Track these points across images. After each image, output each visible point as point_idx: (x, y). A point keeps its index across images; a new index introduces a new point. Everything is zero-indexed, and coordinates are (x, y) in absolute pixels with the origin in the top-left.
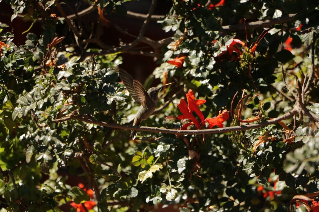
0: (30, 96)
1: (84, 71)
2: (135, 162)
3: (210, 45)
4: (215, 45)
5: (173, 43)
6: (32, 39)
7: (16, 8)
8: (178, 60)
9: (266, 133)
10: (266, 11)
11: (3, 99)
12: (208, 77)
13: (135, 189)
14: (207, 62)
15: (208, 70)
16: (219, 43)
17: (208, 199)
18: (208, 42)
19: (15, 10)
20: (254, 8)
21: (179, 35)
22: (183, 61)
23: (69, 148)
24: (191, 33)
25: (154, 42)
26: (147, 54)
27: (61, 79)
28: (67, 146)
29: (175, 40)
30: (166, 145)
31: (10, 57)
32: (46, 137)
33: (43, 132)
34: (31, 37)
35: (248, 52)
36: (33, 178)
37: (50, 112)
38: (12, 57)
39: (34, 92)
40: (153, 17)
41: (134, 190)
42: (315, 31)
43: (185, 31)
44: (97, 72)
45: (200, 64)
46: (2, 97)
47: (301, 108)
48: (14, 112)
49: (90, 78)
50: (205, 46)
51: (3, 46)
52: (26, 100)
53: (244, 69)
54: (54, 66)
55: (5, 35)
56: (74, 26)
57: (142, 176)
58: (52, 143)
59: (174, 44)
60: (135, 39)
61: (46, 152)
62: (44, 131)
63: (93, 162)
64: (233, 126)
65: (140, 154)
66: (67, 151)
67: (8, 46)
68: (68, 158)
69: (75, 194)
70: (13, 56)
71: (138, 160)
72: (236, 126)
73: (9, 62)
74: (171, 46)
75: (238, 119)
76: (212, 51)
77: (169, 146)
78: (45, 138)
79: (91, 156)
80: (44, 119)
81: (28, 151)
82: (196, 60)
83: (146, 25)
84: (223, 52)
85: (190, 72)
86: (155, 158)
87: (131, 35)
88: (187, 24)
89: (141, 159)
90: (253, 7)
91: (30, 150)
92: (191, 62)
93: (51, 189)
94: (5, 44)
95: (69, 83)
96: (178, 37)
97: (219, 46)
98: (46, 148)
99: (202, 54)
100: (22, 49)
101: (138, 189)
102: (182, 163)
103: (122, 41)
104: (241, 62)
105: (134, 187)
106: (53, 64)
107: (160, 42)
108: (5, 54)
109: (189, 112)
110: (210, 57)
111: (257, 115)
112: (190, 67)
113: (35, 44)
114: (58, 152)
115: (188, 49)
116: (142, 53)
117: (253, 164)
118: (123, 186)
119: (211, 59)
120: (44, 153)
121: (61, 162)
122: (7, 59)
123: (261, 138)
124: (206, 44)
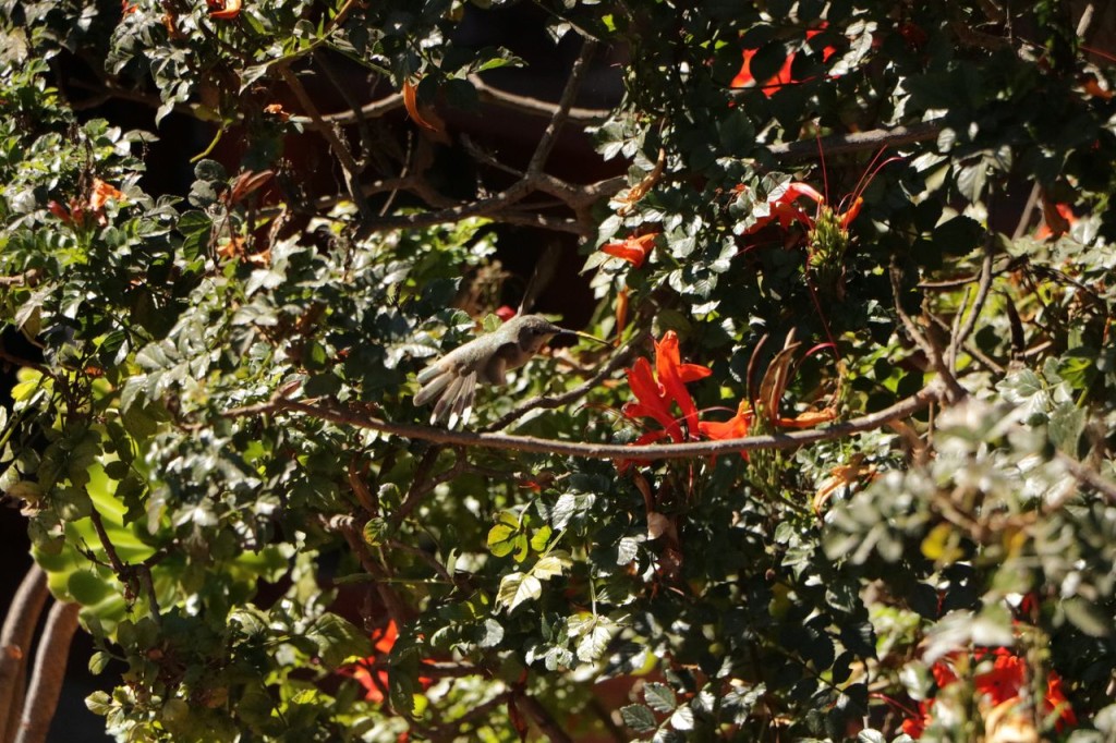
0: (172, 344)
1: (322, 271)
2: (494, 545)
3: (725, 199)
4: (740, 202)
5: (624, 194)
6: (211, 177)
7: (168, 87)
8: (634, 244)
9: (855, 456)
10: (904, 101)
11: (115, 353)
12: (713, 295)
13: (496, 623)
14: (715, 251)
15: (714, 273)
16: (751, 191)
17: (726, 660)
18: (719, 191)
19: (163, 93)
20: (872, 92)
21: (641, 169)
22: (648, 247)
23: (269, 491)
24: (677, 162)
25: (571, 189)
26: (558, 226)
27: (254, 294)
28: (265, 488)
29: (630, 184)
30: (583, 496)
31: (127, 228)
32: (202, 458)
33: (193, 445)
34: (208, 172)
35: (832, 220)
36: (226, 592)
37: (214, 387)
38: (131, 228)
39: (179, 332)
40: (575, 112)
41: (493, 627)
42: (993, 162)
43: (661, 157)
44: (359, 274)
45: (696, 255)
46: (113, 345)
47: (944, 385)
48: (127, 388)
49: (338, 292)
50: (712, 203)
51: (109, 197)
52: (162, 354)
53: (820, 270)
54: (238, 257)
55: (120, 165)
56: (342, 141)
57: (510, 591)
58: (218, 476)
59: (626, 196)
60: (519, 178)
61: (202, 503)
62: (196, 442)
63: (374, 540)
64: (752, 435)
65: (509, 522)
66: (263, 501)
67: (124, 196)
68: (266, 520)
69: (326, 636)
70: (135, 226)
71: (506, 537)
72: (762, 433)
73: (122, 242)
74: (618, 201)
75: (769, 415)
76: (730, 218)
77: (592, 497)
78: (196, 463)
79: (368, 524)
80: (196, 408)
81: (154, 499)
82: (684, 243)
83: (551, 138)
84: (759, 219)
85: (667, 279)
86: (555, 533)
87: (505, 168)
88: (667, 137)
89: (512, 536)
90: (869, 90)
91: (159, 497)
92: (672, 251)
93: (257, 621)
94: (115, 191)
95: (276, 306)
96: (641, 173)
97: (748, 201)
98: (203, 489)
99: (699, 226)
100: (165, 206)
101: (502, 625)
102: (628, 549)
103: (482, 186)
104: (811, 249)
105: (492, 617)
106: (237, 251)
107: (589, 189)
108: (114, 219)
109: (662, 396)
110: (724, 235)
111: (830, 406)
112: (667, 263)
113: (218, 192)
114: (239, 502)
115: (661, 211)
116: (542, 220)
117: (813, 546)
118: (462, 615)
119: (728, 241)
120: (197, 504)
121: (245, 532)
122: (117, 235)
123: (837, 471)
124: (712, 195)
